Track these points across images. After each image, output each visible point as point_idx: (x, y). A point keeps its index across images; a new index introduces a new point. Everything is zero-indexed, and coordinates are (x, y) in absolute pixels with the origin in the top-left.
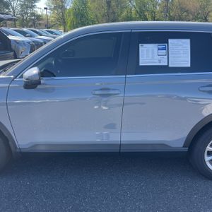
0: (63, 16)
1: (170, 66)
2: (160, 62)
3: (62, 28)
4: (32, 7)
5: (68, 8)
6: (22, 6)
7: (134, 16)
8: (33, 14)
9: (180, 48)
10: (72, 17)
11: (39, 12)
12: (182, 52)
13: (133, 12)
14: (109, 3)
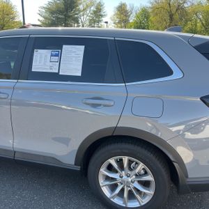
1: (60, 74)
2: (51, 69)
5: (131, 21)
6: (90, 20)
9: (73, 55)
12: (74, 59)
14: (171, 17)
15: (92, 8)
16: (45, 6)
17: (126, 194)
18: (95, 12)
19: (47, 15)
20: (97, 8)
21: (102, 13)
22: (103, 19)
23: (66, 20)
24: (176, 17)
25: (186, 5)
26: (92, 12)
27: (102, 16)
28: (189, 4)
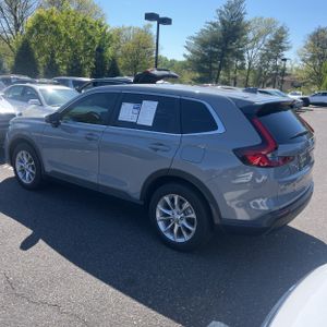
1: (137, 123)
4: (277, 57)
6: (262, 56)
8: (276, 67)
12: (149, 112)
15: (268, 37)
16: (195, 35)
17: (175, 230)
18: (272, 43)
19: (196, 48)
20: (276, 36)
21: (283, 45)
23: (223, 56)
26: (266, 42)
27: (283, 48)
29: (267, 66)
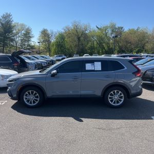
0: (49, 46)
3: (48, 53)
4: (29, 41)
5: (52, 41)
6: (22, 40)
7: (95, 46)
8: (29, 45)
10: (55, 47)
11: (33, 44)
13: (95, 43)
14: (79, 38)
15: (23, 32)
18: (25, 35)
20: (26, 32)
22: (31, 39)
23: (4, 40)
24: (82, 38)
25: (87, 32)
27: (30, 37)
28: (89, 31)
29: (25, 45)
